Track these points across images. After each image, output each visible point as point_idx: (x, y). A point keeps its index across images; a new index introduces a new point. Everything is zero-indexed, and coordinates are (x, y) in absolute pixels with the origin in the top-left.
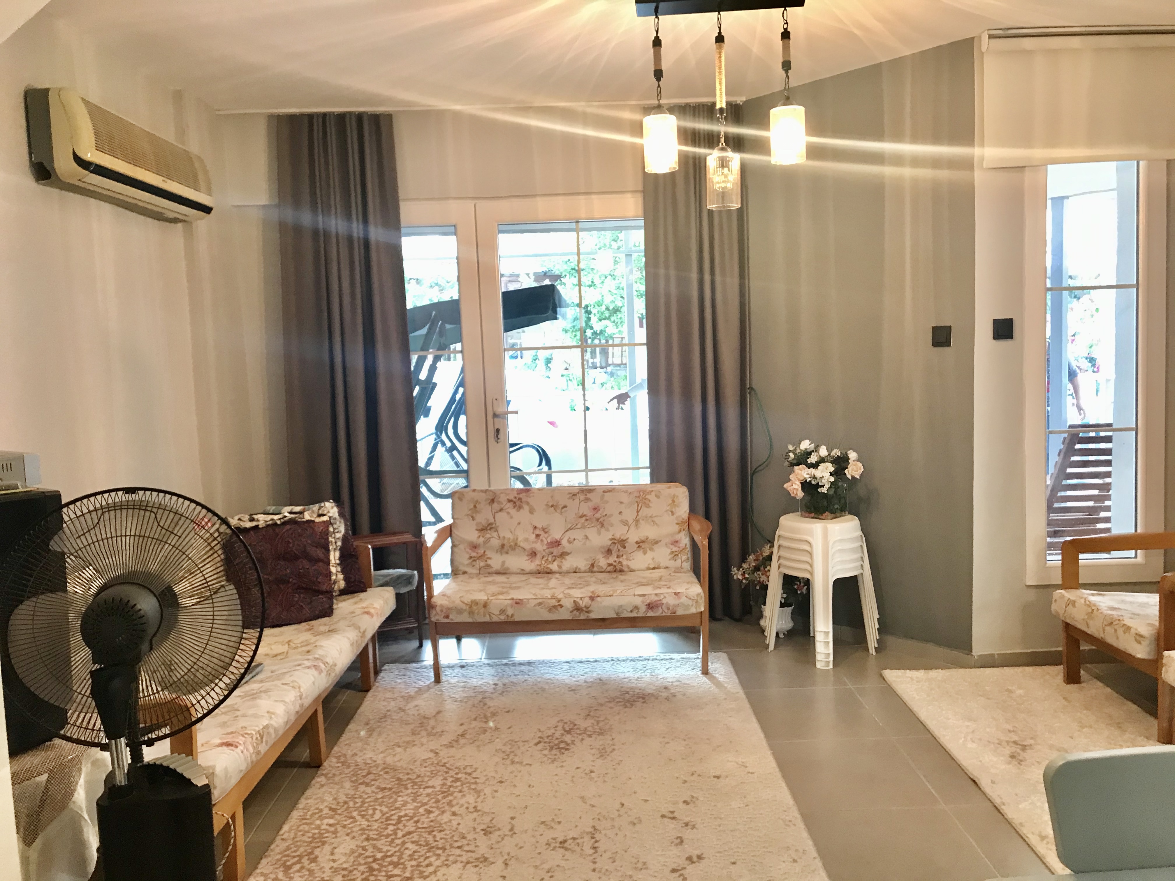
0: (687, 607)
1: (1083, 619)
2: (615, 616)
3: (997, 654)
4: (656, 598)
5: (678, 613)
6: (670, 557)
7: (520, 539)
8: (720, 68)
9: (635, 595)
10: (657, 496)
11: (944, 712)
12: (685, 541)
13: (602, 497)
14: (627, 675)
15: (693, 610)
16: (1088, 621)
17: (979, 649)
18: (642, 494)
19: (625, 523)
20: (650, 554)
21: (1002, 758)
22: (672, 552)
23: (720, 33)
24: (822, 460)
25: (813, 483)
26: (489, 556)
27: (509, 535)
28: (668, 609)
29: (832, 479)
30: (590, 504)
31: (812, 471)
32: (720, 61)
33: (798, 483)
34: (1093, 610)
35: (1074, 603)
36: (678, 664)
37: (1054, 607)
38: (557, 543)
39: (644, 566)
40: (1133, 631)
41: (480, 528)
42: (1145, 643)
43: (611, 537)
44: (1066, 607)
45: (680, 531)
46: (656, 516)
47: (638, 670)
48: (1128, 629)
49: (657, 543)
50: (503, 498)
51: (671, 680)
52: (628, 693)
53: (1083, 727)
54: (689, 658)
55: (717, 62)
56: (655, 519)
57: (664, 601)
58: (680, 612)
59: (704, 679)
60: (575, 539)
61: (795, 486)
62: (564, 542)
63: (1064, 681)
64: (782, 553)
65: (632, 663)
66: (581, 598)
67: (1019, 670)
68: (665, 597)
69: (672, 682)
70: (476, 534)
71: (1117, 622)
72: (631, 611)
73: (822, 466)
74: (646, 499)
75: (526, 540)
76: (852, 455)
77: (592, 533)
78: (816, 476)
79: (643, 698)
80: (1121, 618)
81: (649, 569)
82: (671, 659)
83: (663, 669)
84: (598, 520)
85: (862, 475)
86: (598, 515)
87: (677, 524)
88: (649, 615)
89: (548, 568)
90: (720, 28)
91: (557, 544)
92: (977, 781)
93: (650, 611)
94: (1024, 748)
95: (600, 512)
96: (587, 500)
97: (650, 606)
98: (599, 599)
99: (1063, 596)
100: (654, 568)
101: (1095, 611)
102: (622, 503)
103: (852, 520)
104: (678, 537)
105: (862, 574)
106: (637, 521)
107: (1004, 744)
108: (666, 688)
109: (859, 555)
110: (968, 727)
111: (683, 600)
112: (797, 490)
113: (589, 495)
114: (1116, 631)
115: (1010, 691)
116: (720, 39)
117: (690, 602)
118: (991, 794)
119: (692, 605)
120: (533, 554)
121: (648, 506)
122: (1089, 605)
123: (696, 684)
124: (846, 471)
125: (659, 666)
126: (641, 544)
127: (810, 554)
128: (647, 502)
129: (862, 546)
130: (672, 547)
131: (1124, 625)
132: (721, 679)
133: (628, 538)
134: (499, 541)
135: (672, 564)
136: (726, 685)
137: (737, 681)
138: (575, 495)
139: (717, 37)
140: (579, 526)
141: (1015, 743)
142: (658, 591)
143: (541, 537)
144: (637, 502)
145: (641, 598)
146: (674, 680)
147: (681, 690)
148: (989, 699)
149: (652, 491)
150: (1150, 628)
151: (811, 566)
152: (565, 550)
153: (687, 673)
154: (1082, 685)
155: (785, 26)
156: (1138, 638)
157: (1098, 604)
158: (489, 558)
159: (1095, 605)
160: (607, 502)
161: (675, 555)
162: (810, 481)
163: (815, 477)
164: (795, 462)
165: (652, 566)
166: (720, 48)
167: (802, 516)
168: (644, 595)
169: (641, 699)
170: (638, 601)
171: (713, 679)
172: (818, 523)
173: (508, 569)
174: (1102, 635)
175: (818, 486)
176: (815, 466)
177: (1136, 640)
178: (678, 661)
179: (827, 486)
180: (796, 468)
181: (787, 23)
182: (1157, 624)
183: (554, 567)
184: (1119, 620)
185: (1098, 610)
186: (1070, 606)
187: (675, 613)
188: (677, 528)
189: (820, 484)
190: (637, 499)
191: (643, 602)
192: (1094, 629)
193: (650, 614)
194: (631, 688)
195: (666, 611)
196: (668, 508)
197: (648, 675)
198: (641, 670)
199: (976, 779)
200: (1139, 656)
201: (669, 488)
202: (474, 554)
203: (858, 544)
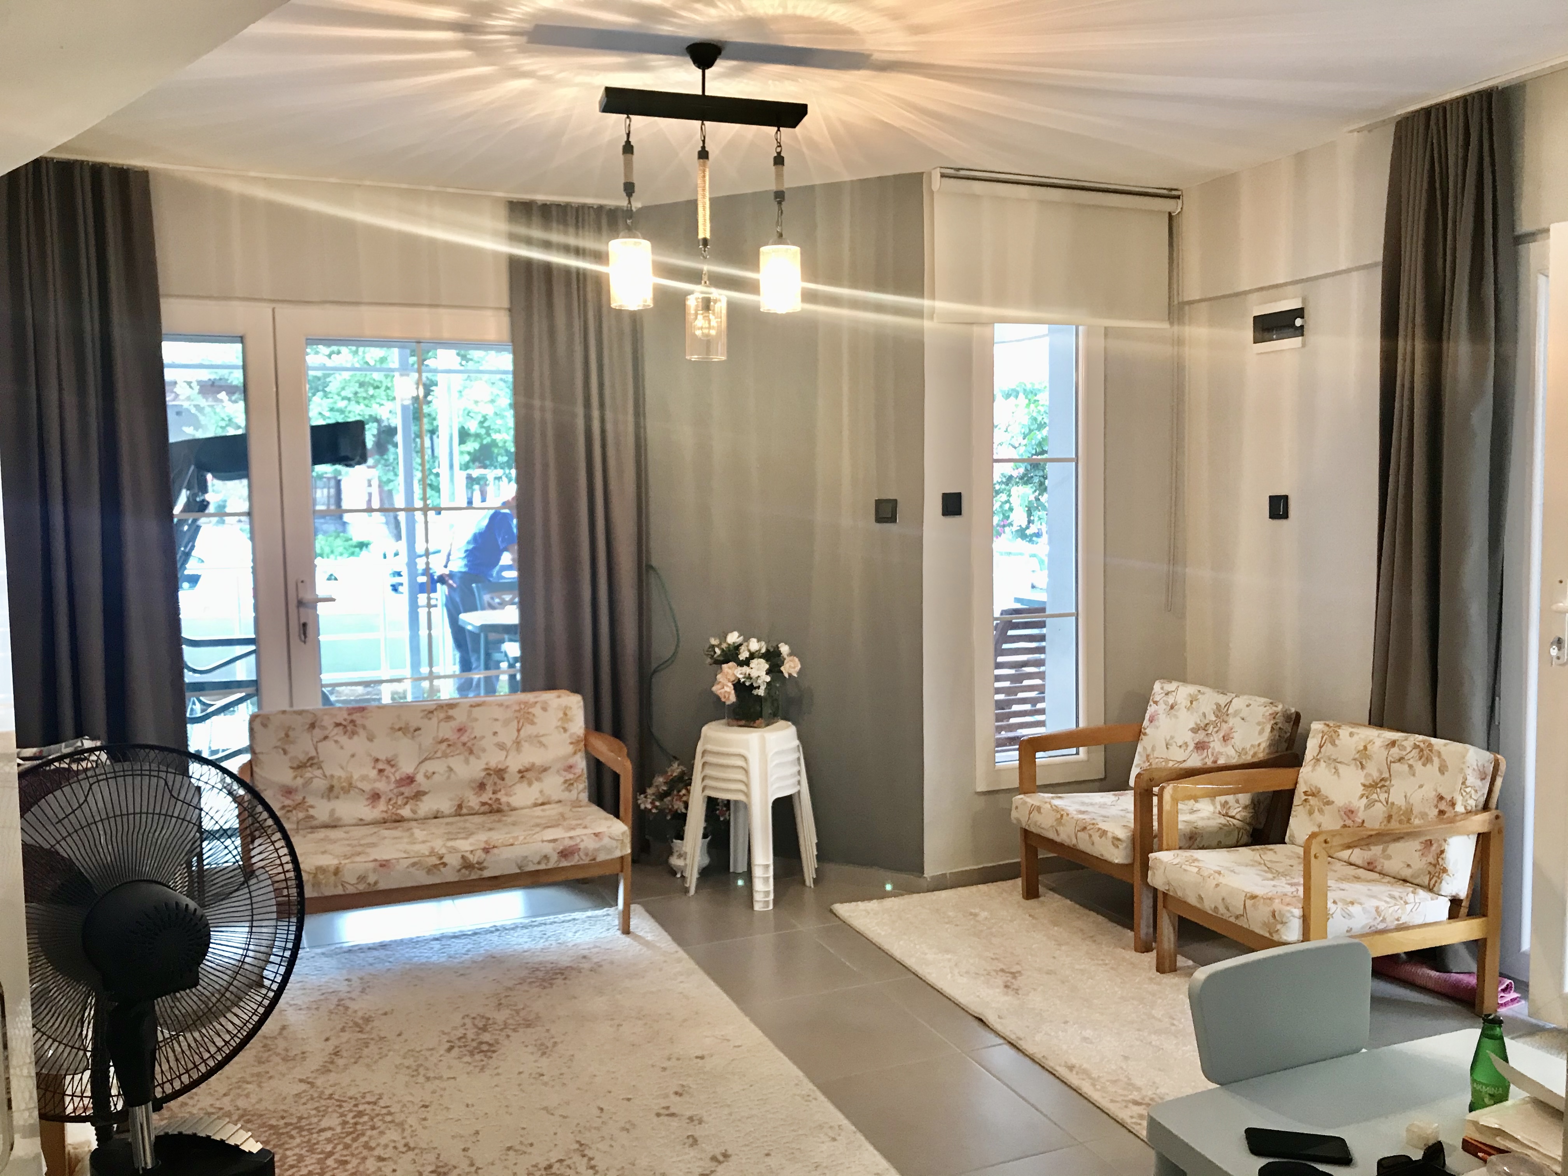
0: (610, 850)
1: (1052, 826)
2: (519, 871)
3: (950, 873)
4: (572, 843)
5: (599, 859)
6: (563, 787)
7: (356, 776)
8: (704, 190)
9: (543, 841)
10: (544, 709)
11: (918, 947)
12: (581, 764)
13: (470, 713)
14: (526, 947)
15: (618, 854)
16: (1058, 828)
17: (931, 870)
18: (523, 706)
19: (501, 746)
20: (536, 786)
21: (998, 990)
22: (565, 781)
23: (703, 147)
24: (752, 656)
25: (747, 684)
26: (312, 803)
27: (339, 773)
28: (587, 855)
29: (768, 679)
30: (454, 724)
31: (745, 669)
32: (704, 181)
33: (730, 685)
34: (1062, 816)
35: (1039, 809)
36: (586, 925)
37: (1014, 814)
38: (410, 780)
39: (530, 802)
40: (1110, 835)
41: (295, 765)
42: (1122, 846)
43: (484, 766)
44: (1030, 813)
45: (575, 753)
46: (543, 736)
47: (538, 939)
48: (1104, 833)
49: (545, 770)
50: (328, 722)
51: (587, 947)
52: (538, 969)
53: (1060, 945)
54: (597, 917)
55: (699, 181)
56: (542, 739)
57: (582, 846)
58: (602, 857)
59: (626, 939)
60: (434, 773)
61: (727, 689)
62: (420, 778)
63: (1023, 897)
64: (709, 771)
65: (525, 931)
66: (472, 851)
67: (974, 888)
68: (582, 841)
69: (589, 949)
70: (291, 773)
71: (1092, 826)
72: (539, 863)
73: (754, 663)
74: (529, 713)
75: (364, 778)
76: (784, 649)
77: (457, 763)
78: (752, 675)
79: (562, 974)
80: (1093, 821)
81: (536, 805)
82: (574, 919)
83: (570, 935)
84: (464, 744)
85: (799, 673)
86: (464, 739)
87: (571, 743)
88: (561, 865)
89: (396, 814)
90: (704, 141)
91: (408, 781)
92: (984, 1019)
93: (563, 859)
94: (1014, 975)
95: (467, 734)
96: (449, 718)
97: (564, 854)
98: (495, 851)
99: (1025, 803)
100: (543, 804)
101: (1064, 817)
102: (496, 720)
103: (788, 727)
104: (572, 761)
105: (799, 792)
106: (518, 743)
107: (993, 973)
108: (584, 957)
109: (795, 769)
110: (949, 960)
111: (606, 841)
112: (729, 693)
113: (451, 712)
114: (1090, 836)
115: (976, 915)
116: (703, 154)
117: (614, 843)
118: (1003, 1031)
119: (617, 847)
120: (375, 797)
121: (533, 723)
122: (1056, 809)
123: (619, 949)
124: (782, 669)
125: (562, 930)
126: (525, 773)
127: (746, 771)
128: (531, 717)
129: (799, 759)
130: (565, 773)
131: (1099, 829)
132: (649, 937)
133: (507, 767)
134: (325, 782)
135: (565, 795)
136: (658, 945)
137: (669, 938)
138: (431, 712)
139: (700, 153)
140: (439, 754)
141: (1002, 970)
142: (572, 833)
143: (386, 773)
144: (517, 717)
145: (552, 845)
146: (592, 946)
147: (605, 958)
148: (957, 925)
149: (536, 703)
150: (1126, 831)
151: (747, 785)
152: (421, 789)
153: (603, 935)
154: (1041, 899)
155: (779, 150)
156: (1116, 842)
157: (1064, 807)
158: (312, 807)
159: (1063, 810)
160: (476, 720)
161: (569, 785)
162: (744, 682)
163: (749, 677)
164: (721, 658)
165: (540, 801)
166: (704, 165)
167: (729, 725)
168: (554, 841)
169: (559, 976)
170: (548, 849)
171: (637, 938)
172: (752, 732)
173: (339, 819)
174: (1074, 841)
175: (752, 687)
176: (746, 663)
177: (1114, 844)
178: (585, 922)
179: (763, 687)
180: (724, 666)
181: (780, 146)
182: (1132, 825)
183: (406, 812)
184: (1093, 824)
185: (1068, 814)
186: (1035, 813)
187: (594, 859)
188: (570, 749)
189: (755, 685)
190: (518, 714)
191: (554, 850)
192: (1065, 836)
193: (564, 863)
194: (541, 963)
195: (584, 857)
196: (559, 724)
197: (554, 943)
198: (541, 938)
199: (981, 1017)
200: (1116, 861)
201: (559, 697)
202: (287, 802)
203: (796, 756)
